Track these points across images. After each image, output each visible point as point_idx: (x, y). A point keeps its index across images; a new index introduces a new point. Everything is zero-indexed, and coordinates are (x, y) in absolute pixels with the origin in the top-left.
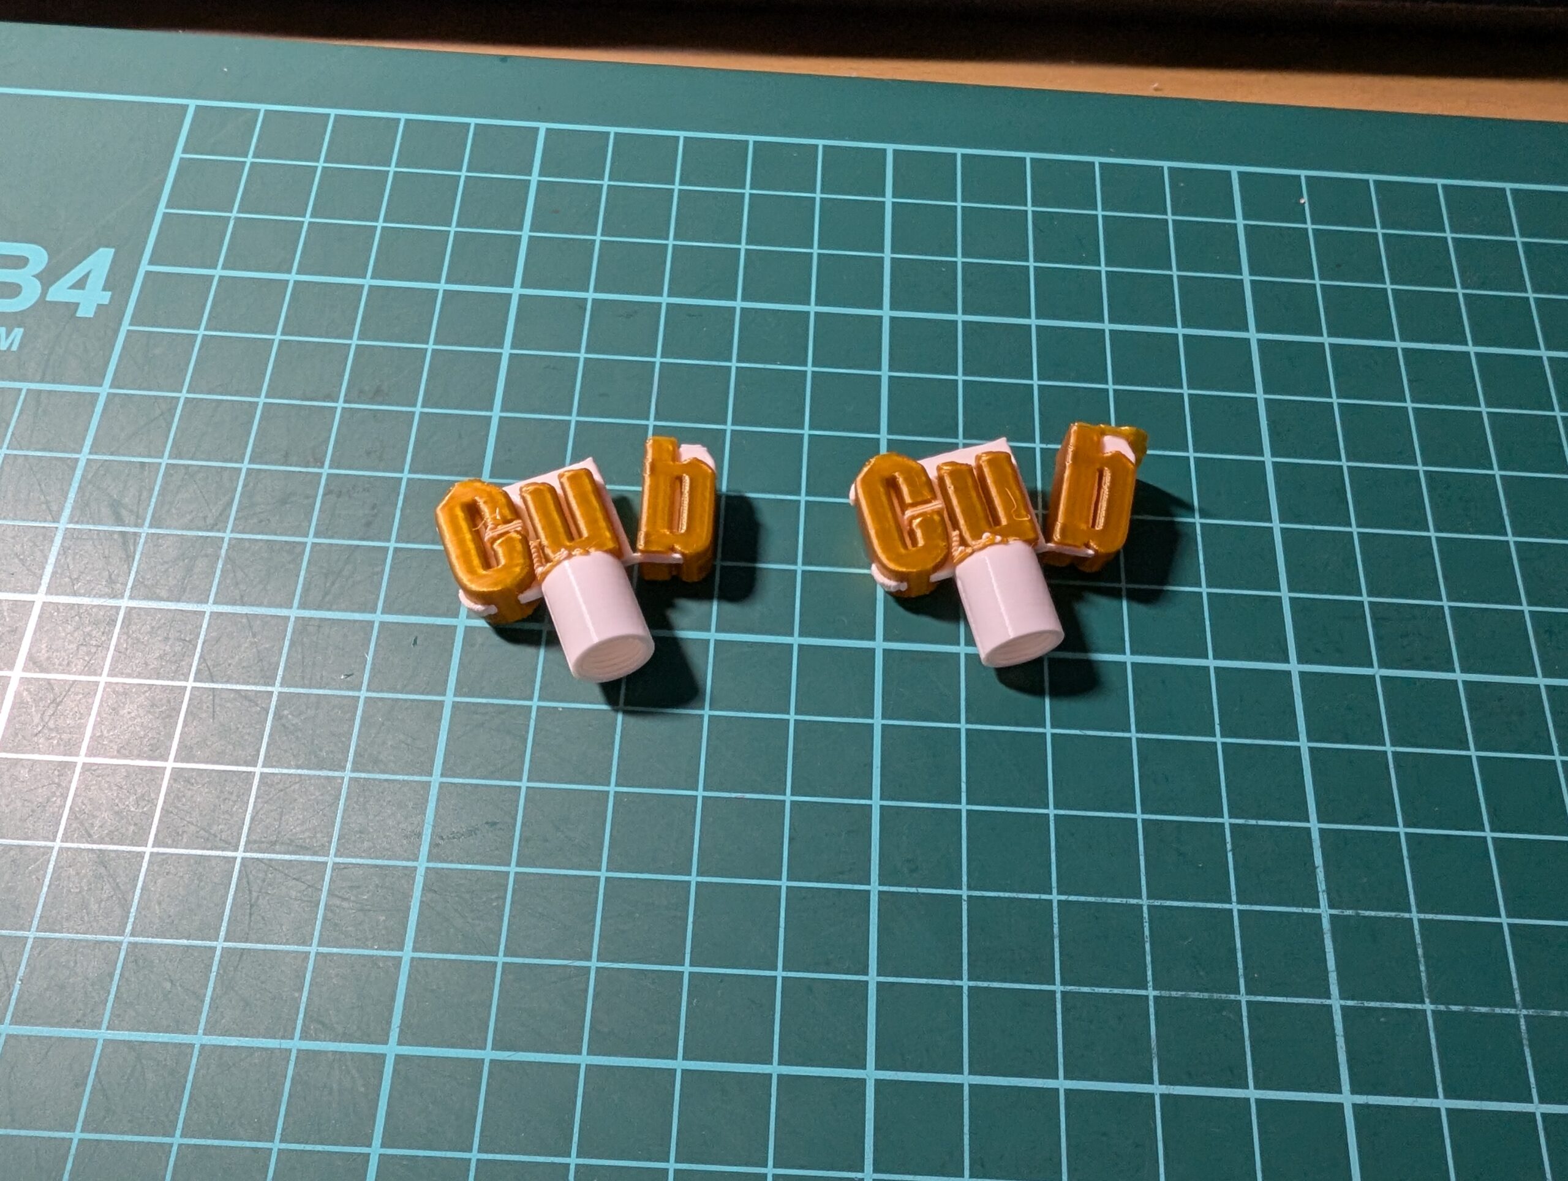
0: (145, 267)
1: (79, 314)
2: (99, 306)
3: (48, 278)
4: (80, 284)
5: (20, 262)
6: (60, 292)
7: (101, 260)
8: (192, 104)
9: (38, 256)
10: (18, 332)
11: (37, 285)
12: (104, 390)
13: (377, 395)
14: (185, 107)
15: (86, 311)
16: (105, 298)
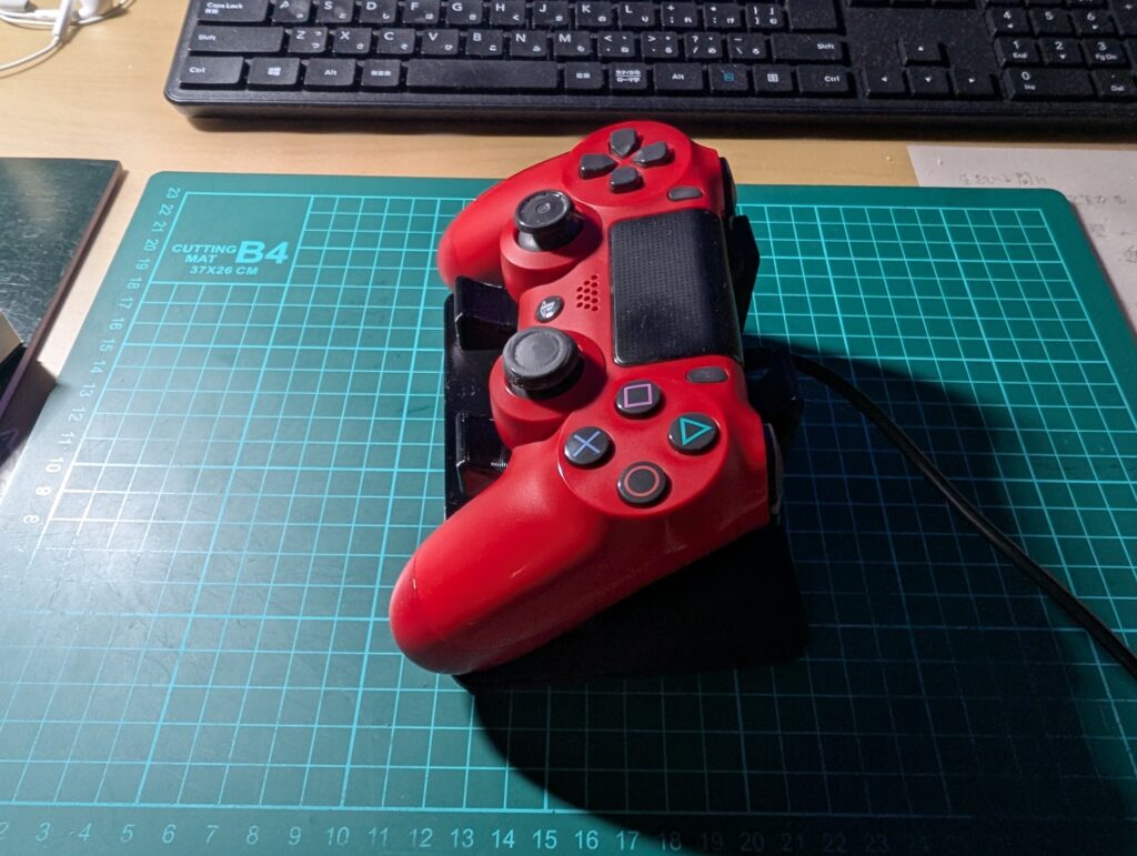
0: (299, 247)
1: (278, 262)
2: (284, 261)
3: (265, 252)
4: (277, 253)
5: (255, 247)
6: (270, 256)
7: (283, 246)
8: (313, 196)
9: (261, 246)
10: (256, 269)
11: (261, 255)
12: (287, 285)
13: (383, 283)
14: (309, 198)
15: (279, 261)
16: (286, 257)
